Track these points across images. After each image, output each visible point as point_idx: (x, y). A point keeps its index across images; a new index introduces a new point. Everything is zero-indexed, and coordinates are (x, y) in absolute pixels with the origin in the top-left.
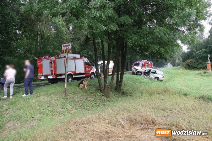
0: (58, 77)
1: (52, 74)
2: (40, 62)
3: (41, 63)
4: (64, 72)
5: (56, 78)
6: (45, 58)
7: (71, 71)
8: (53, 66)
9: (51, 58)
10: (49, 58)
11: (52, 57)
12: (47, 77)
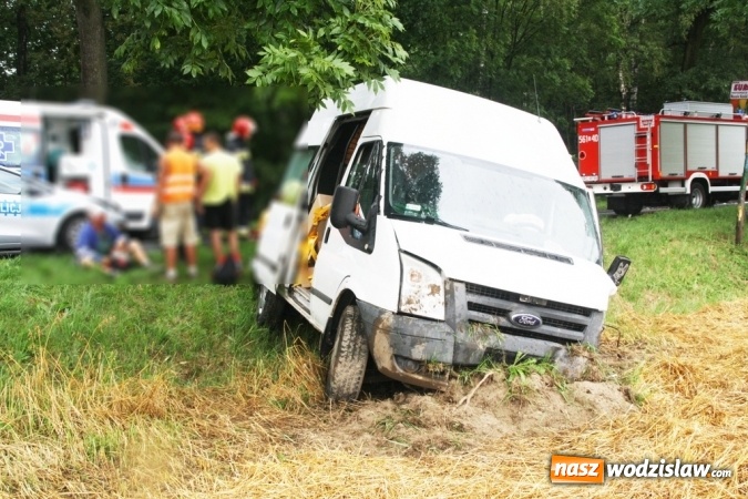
0: (662, 190)
1: (642, 178)
2: (590, 134)
3: (594, 138)
4: (680, 173)
5: (657, 192)
6: (610, 118)
7: (701, 169)
8: (649, 148)
9: (638, 119)
10: (627, 120)
11: (643, 118)
12: (619, 188)
